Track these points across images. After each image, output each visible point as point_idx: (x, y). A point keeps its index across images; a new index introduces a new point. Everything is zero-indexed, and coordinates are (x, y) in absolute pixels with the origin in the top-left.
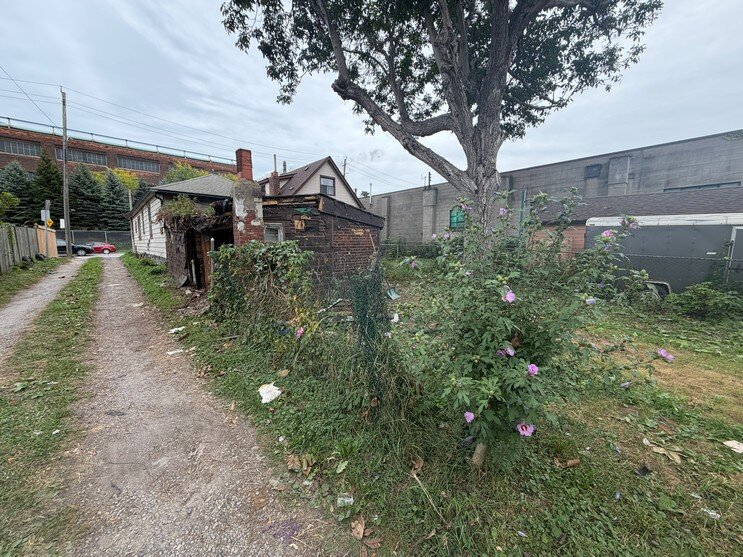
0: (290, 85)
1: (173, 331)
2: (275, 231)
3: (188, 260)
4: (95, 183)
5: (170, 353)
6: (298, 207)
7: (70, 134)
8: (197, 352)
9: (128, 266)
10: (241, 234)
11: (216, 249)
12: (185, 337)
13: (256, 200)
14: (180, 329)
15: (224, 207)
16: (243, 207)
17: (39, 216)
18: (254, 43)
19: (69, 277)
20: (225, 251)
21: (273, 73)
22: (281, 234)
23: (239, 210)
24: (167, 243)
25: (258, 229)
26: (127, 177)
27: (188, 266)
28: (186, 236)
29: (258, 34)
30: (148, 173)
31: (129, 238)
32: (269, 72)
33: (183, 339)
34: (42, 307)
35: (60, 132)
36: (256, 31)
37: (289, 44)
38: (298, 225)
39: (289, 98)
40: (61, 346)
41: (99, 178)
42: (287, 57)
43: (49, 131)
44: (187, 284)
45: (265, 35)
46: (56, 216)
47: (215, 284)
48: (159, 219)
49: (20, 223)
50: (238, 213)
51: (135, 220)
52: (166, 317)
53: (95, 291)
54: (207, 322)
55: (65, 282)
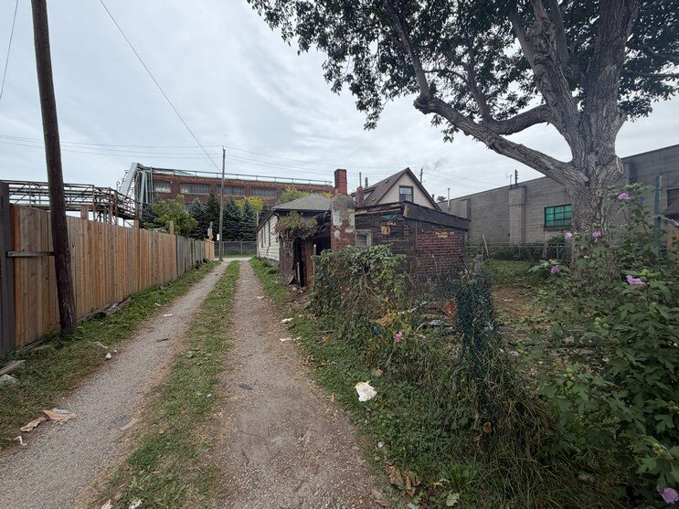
0: (375, 113)
1: (284, 321)
2: (365, 237)
3: (295, 263)
4: (237, 208)
5: (282, 340)
6: (385, 214)
7: (226, 177)
8: (302, 341)
9: (255, 267)
10: (337, 240)
11: (318, 253)
12: (293, 327)
13: (350, 210)
14: (289, 320)
15: (324, 219)
16: (339, 217)
17: (206, 233)
18: (346, 86)
19: (220, 274)
20: (325, 255)
21: (361, 106)
22: (369, 239)
23: (336, 221)
24: (280, 249)
25: (351, 236)
26: (256, 202)
27: (294, 268)
28: (295, 244)
29: (349, 78)
30: (269, 198)
31: (256, 246)
32: (358, 106)
33: (292, 328)
34: (205, 296)
35: (220, 176)
36: (348, 76)
37: (374, 79)
38: (385, 231)
39: (374, 124)
40: (214, 327)
41: (240, 204)
42: (372, 91)
43: (215, 176)
44: (294, 282)
45: (355, 77)
46: (215, 233)
47: (316, 283)
48: (277, 231)
49: (196, 238)
50: (335, 223)
51: (260, 232)
52: (279, 309)
53: (234, 285)
54: (309, 315)
55: (218, 278)
